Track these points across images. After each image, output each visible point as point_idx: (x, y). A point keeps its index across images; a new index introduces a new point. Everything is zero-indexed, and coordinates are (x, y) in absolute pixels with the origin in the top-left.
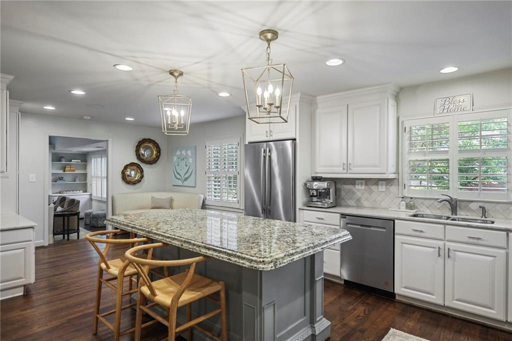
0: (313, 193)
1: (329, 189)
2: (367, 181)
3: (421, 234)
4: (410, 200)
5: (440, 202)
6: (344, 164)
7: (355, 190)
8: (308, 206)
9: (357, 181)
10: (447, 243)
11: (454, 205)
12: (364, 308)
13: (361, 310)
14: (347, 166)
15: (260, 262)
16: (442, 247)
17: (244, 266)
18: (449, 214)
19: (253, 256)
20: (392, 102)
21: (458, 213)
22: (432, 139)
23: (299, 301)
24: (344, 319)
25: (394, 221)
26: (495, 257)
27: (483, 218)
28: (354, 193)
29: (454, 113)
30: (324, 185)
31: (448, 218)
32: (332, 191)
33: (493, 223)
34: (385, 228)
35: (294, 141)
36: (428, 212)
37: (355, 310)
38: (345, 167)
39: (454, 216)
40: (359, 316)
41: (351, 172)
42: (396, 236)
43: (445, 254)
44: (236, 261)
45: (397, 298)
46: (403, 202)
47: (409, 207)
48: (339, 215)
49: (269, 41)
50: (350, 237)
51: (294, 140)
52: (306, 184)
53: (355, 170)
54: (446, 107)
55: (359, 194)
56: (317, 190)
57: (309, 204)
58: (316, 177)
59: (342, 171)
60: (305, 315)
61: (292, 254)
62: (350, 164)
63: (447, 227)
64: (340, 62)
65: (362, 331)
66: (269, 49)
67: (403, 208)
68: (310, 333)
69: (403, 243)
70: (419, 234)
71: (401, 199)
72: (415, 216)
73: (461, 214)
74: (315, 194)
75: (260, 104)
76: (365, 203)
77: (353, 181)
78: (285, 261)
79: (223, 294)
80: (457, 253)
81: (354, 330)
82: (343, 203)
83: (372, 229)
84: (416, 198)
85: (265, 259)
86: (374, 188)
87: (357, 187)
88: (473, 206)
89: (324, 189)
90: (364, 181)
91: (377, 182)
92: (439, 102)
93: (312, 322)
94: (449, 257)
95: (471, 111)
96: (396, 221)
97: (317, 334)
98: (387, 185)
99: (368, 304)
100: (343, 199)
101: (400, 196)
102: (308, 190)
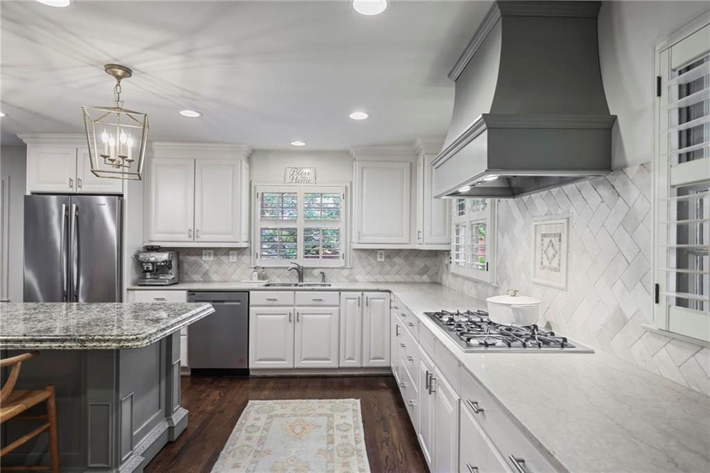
0: (148, 268)
1: (171, 261)
2: (216, 251)
3: (275, 303)
4: (262, 270)
5: (290, 270)
6: (190, 230)
7: (201, 262)
8: (140, 285)
9: (204, 251)
10: (297, 308)
11: (301, 273)
12: (218, 392)
13: (215, 395)
14: (194, 233)
15: (133, 340)
16: (292, 313)
17: (109, 348)
18: (296, 281)
19: (121, 336)
20: (245, 164)
21: (304, 280)
22: (283, 208)
23: (154, 393)
24: (198, 408)
25: (249, 292)
26: (331, 314)
27: (323, 283)
28: (200, 266)
29: (300, 184)
30: (165, 256)
31: (296, 285)
32: (174, 263)
33: (330, 285)
34: (239, 301)
35: (121, 198)
36: (279, 281)
37: (209, 396)
38: (192, 234)
39: (301, 283)
40: (214, 400)
41: (199, 240)
42: (251, 309)
43: (294, 319)
44: (95, 346)
45: (251, 373)
46: (255, 273)
47: (262, 277)
48: (186, 292)
49: (119, 78)
50: (212, 310)
51: (121, 195)
52: (137, 256)
53: (203, 238)
54: (295, 177)
55: (206, 267)
56: (153, 263)
57: (140, 283)
58: (152, 247)
59: (188, 239)
60: (160, 408)
61: (164, 329)
62: (197, 231)
63: (297, 292)
64: (197, 115)
65: (221, 412)
66: (118, 87)
67: (255, 279)
68: (167, 426)
69: (257, 314)
70: (272, 303)
71: (253, 269)
72: (267, 285)
73: (307, 280)
74: (151, 268)
75: (106, 154)
76: (214, 277)
77: (198, 252)
78: (158, 336)
79: (52, 403)
80: (304, 316)
81: (212, 413)
82: (186, 278)
83: (225, 303)
84: (267, 268)
85: (138, 336)
86: (224, 258)
87: (204, 258)
88: (316, 272)
89: (164, 262)
90: (212, 251)
91: (227, 251)
92: (289, 172)
93: (168, 414)
94: (298, 321)
95: (314, 184)
96: (251, 292)
97: (175, 424)
98: (238, 254)
99: (223, 387)
100: (187, 274)
101: (252, 266)
102: (139, 263)
